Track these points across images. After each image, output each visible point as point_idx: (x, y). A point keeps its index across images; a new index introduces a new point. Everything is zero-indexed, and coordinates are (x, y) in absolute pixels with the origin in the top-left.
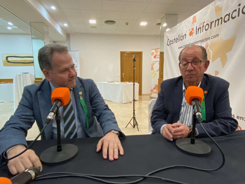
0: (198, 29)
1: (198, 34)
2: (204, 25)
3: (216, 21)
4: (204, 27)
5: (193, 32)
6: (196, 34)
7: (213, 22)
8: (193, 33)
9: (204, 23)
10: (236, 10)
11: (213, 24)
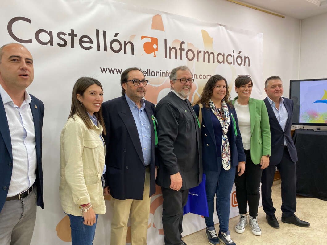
0: (170, 49)
1: (170, 57)
2: (183, 48)
3: (205, 53)
4: (184, 53)
5: (155, 46)
6: (166, 57)
7: (201, 52)
8: (157, 50)
9: (183, 44)
10: (230, 55)
11: (201, 55)
